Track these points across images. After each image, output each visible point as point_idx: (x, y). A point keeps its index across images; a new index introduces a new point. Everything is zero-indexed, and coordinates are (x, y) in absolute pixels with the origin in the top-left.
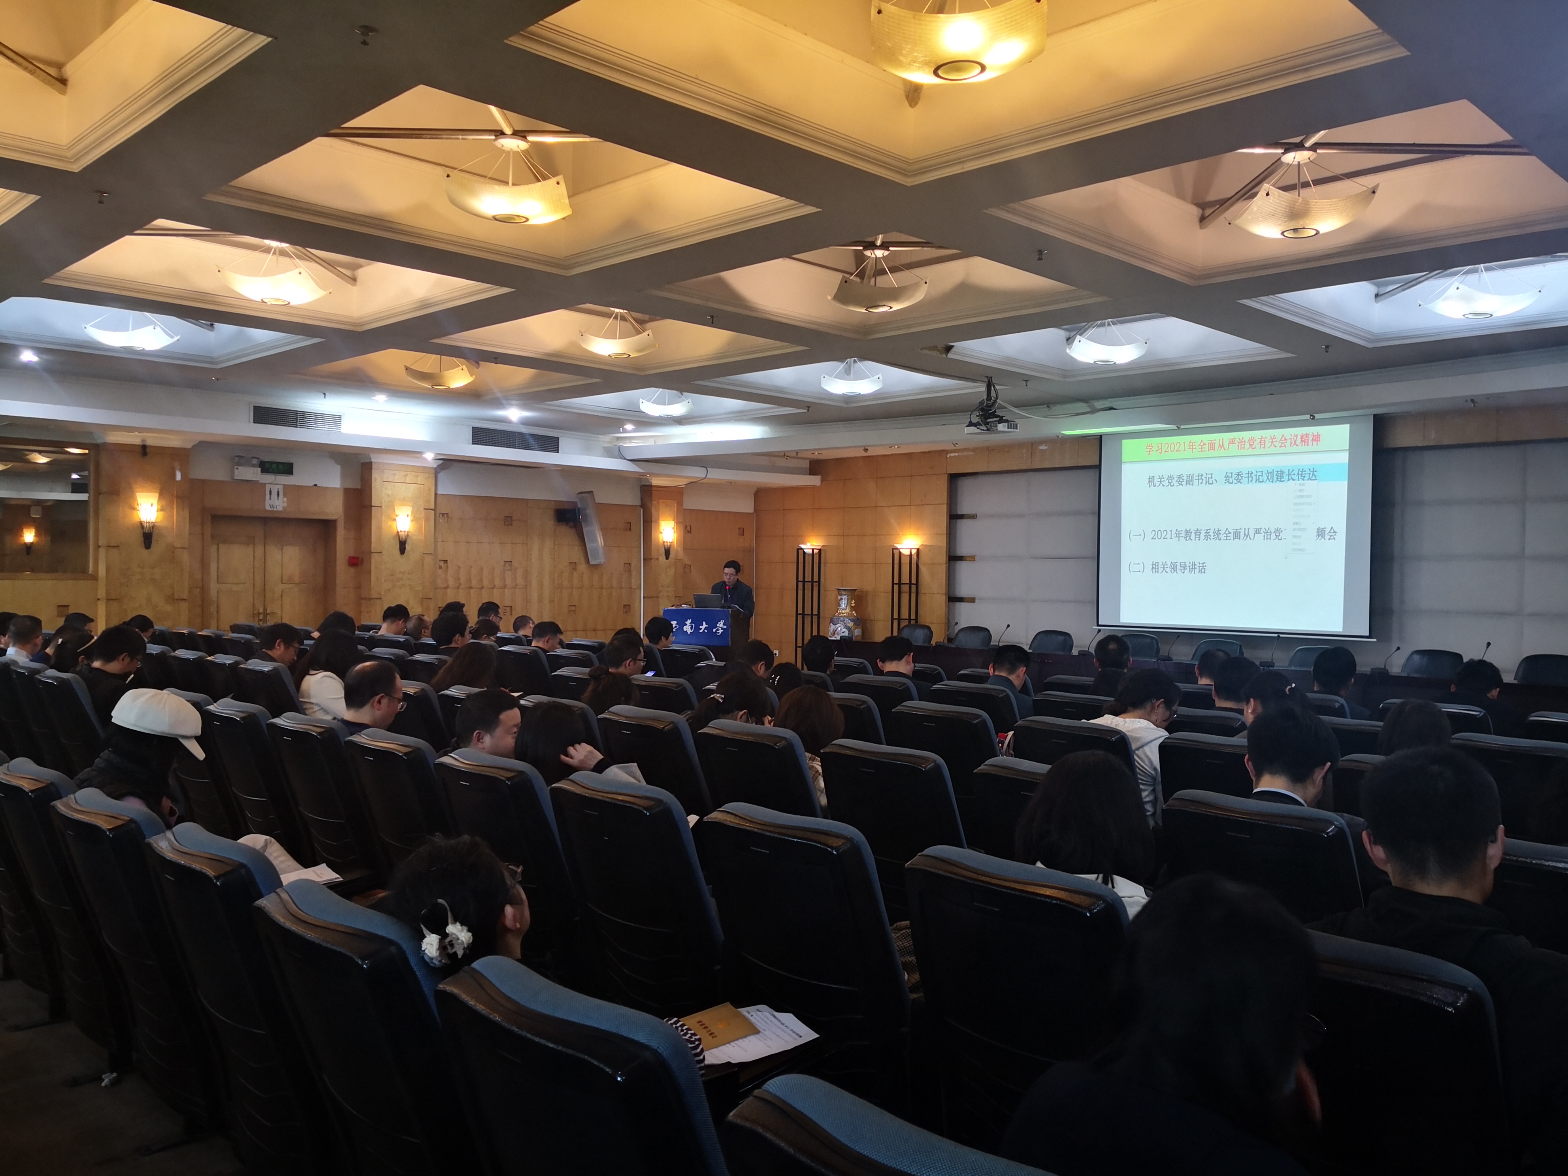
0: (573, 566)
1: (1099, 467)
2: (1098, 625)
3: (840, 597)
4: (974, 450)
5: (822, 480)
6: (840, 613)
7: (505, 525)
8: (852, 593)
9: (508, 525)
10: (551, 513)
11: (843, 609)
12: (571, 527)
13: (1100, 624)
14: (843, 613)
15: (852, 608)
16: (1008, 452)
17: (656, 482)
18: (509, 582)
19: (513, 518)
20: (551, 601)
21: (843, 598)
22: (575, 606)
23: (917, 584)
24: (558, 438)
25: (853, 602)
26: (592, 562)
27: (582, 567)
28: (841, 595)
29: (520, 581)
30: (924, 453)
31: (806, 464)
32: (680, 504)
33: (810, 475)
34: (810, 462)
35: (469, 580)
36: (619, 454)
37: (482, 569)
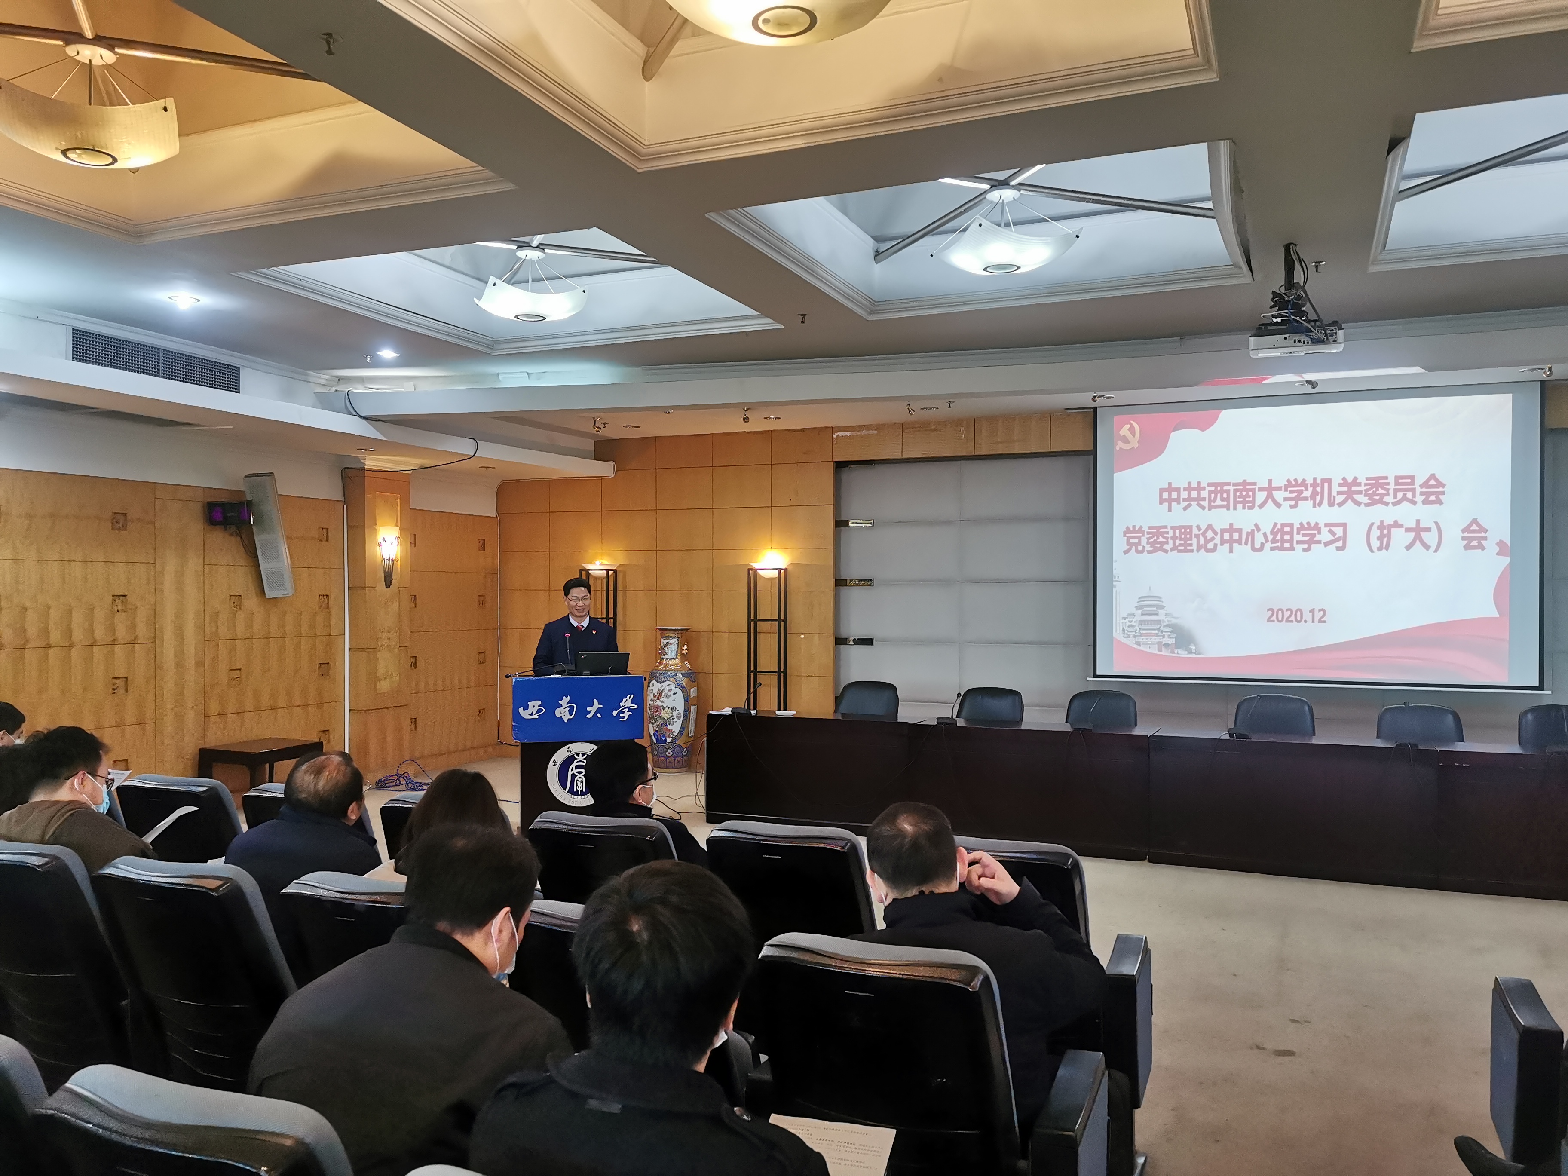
0: (237, 601)
1: (1094, 452)
2: (1095, 676)
3: (665, 642)
4: (879, 427)
5: (617, 470)
6: (666, 665)
7: (113, 529)
8: (685, 636)
9: (119, 529)
10: (197, 509)
11: (671, 659)
12: (232, 535)
13: (1098, 673)
14: (671, 665)
15: (684, 657)
16: (935, 430)
17: (372, 462)
18: (122, 632)
19: (129, 517)
20: (200, 664)
21: (672, 641)
22: (240, 669)
23: (785, 621)
24: (237, 369)
25: (685, 647)
26: (269, 594)
27: (251, 602)
28: (667, 638)
29: (142, 630)
30: (794, 431)
31: (590, 445)
32: (405, 500)
33: (595, 459)
34: (596, 443)
35: (45, 632)
36: (349, 406)
37: (70, 611)
